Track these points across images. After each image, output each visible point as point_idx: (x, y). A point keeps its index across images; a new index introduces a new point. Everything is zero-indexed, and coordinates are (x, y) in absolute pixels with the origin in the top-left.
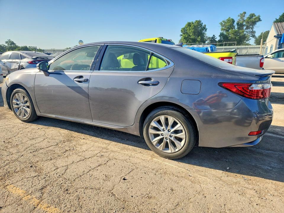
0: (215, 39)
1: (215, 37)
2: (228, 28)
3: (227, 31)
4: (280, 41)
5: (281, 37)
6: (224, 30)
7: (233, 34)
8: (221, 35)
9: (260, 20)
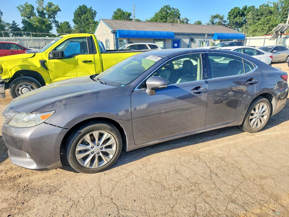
0: (17, 26)
1: (16, 24)
2: (29, 14)
3: (29, 18)
4: (116, 35)
5: (116, 33)
6: (25, 16)
7: (38, 22)
8: (24, 22)
9: (59, 10)
